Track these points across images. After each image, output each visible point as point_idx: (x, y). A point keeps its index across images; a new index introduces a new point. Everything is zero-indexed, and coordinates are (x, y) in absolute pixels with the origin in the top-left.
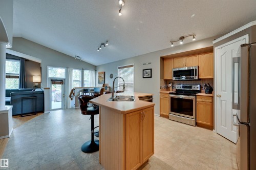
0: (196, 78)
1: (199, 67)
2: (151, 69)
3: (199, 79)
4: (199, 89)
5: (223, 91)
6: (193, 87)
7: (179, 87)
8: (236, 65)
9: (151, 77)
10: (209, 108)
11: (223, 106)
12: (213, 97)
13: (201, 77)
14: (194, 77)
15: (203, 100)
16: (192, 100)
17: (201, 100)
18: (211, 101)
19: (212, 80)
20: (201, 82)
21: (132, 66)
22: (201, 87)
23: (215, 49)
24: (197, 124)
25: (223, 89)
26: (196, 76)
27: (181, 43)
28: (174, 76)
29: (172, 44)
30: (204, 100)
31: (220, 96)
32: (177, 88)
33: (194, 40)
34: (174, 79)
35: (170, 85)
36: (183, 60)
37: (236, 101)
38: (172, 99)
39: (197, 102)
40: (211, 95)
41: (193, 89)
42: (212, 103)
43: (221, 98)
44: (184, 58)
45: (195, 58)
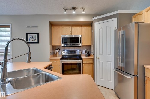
2: (38, 34)
5: (101, 54)
7: (65, 52)
9: (38, 42)
10: (91, 67)
12: (93, 59)
13: (83, 44)
15: (87, 62)
16: (80, 63)
17: (86, 62)
18: (92, 62)
20: (83, 48)
21: (8, 26)
22: (81, 52)
25: (101, 53)
26: (80, 43)
27: (74, 12)
29: (65, 11)
31: (98, 58)
32: (63, 54)
34: (63, 45)
35: (57, 51)
39: (83, 65)
42: (93, 64)
43: (100, 59)
44: (71, 27)
45: (79, 28)
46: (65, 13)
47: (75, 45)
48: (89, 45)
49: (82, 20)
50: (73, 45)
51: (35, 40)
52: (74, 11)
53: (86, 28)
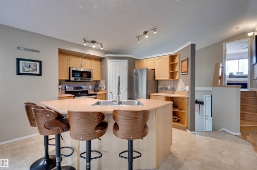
2: (40, 62)
9: (40, 74)
12: (106, 94)
29: (85, 42)
31: (111, 93)
41: (83, 89)
42: (106, 98)
46: (85, 45)
51: (35, 70)
53: (96, 62)
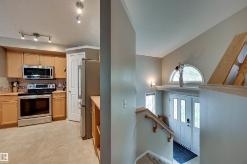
0: (52, 77)
1: (54, 67)
3: (55, 79)
4: (54, 88)
5: (73, 88)
6: (49, 85)
7: (32, 87)
8: (80, 70)
10: (63, 102)
11: (73, 98)
12: (66, 93)
13: (56, 77)
14: (50, 76)
16: (49, 98)
17: (56, 97)
18: (64, 96)
19: (65, 79)
20: (56, 81)
22: (56, 86)
23: (67, 55)
24: (53, 120)
25: (73, 86)
26: (52, 75)
27: (36, 40)
28: (25, 75)
30: (59, 96)
31: (70, 92)
32: (29, 88)
33: (50, 42)
34: (26, 77)
35: (15, 85)
36: (37, 58)
37: (80, 94)
38: (22, 101)
39: (53, 100)
40: (65, 92)
41: (48, 87)
42: (66, 98)
43: (72, 93)
44: (39, 56)
45: (51, 59)
46: (23, 38)
47: (43, 77)
48: (64, 78)
49: (55, 49)
50: (41, 77)
52: (37, 38)
